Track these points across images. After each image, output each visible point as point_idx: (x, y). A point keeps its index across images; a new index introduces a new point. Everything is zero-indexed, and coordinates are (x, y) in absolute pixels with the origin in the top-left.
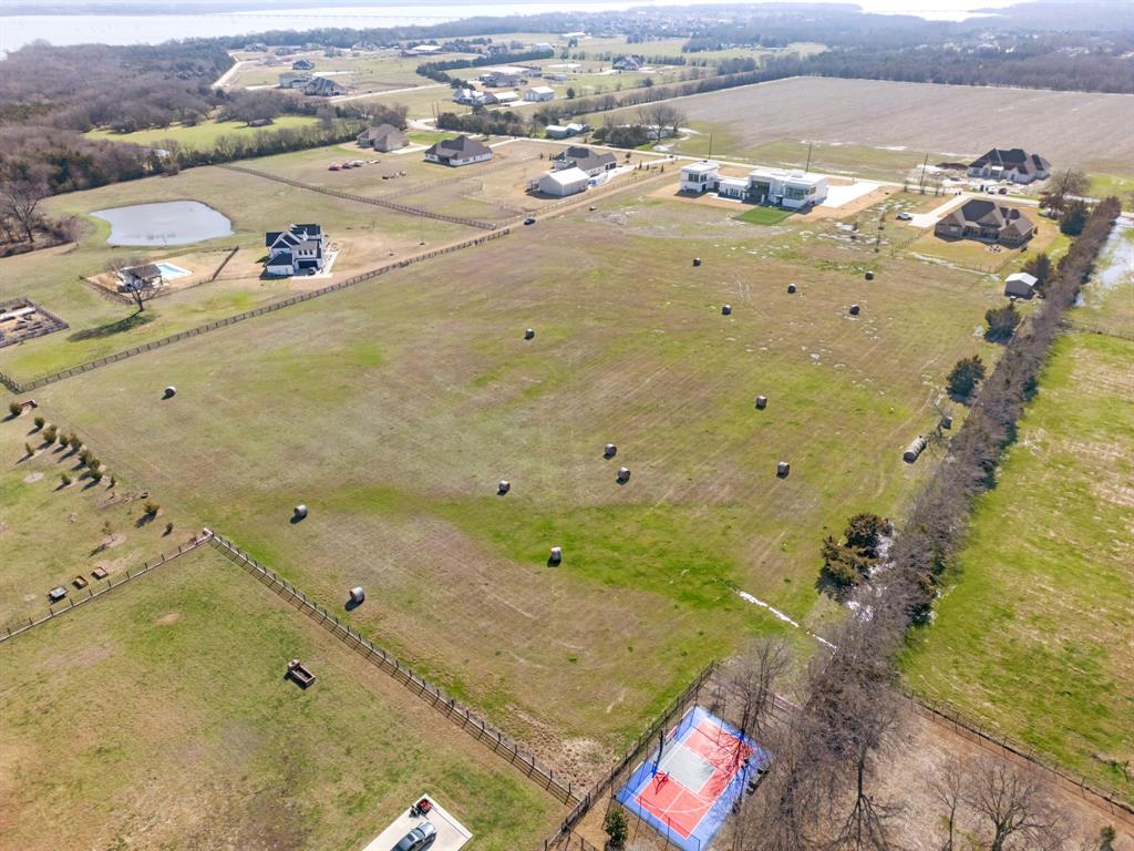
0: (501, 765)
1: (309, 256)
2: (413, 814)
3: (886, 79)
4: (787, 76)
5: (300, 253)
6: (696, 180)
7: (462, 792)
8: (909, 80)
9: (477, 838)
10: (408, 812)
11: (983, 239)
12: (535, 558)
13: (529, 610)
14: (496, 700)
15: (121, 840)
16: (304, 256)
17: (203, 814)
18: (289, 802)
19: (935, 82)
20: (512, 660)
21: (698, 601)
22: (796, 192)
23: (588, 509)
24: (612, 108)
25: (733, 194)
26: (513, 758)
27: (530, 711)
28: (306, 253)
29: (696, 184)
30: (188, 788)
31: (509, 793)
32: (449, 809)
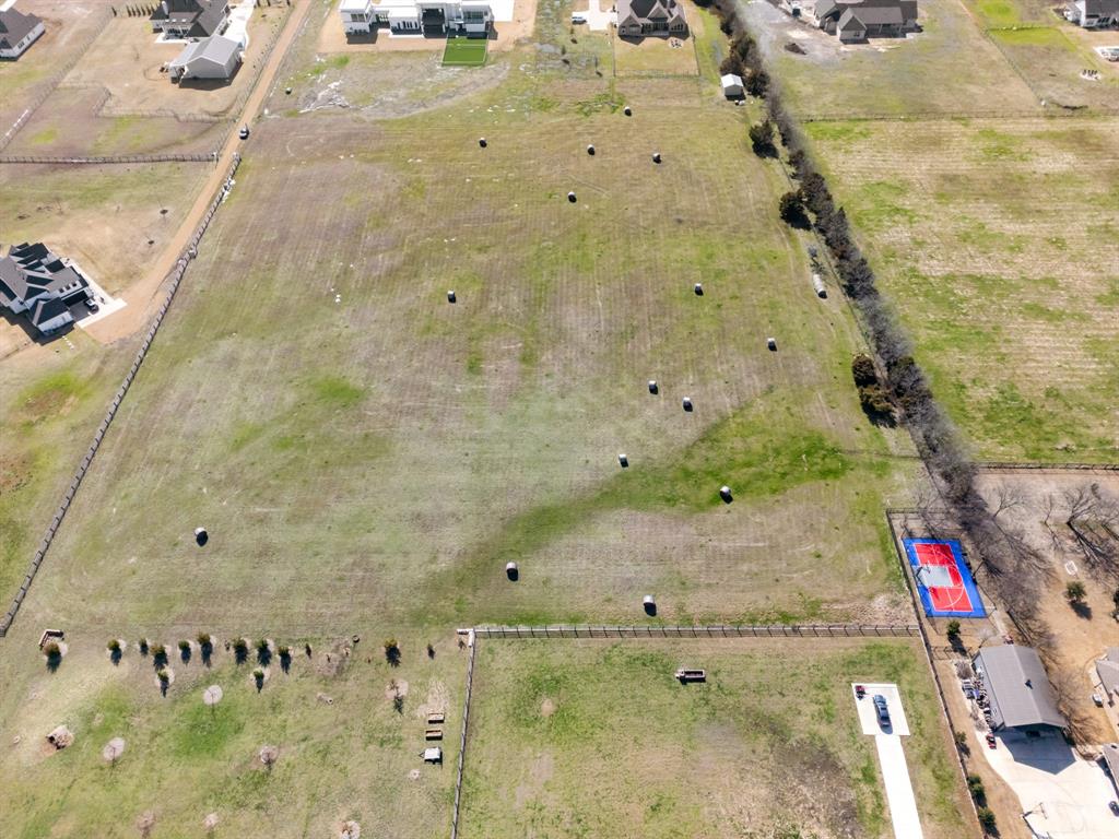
0: (861, 641)
1: (73, 289)
2: (860, 698)
5: (62, 291)
7: (864, 668)
9: (899, 683)
10: (857, 699)
11: (656, 33)
12: (713, 502)
13: (757, 541)
14: (814, 609)
15: (746, 834)
16: (66, 292)
17: (764, 786)
18: (793, 742)
20: (790, 579)
21: (835, 473)
22: (475, 15)
23: (694, 444)
26: (861, 632)
27: (836, 601)
28: (68, 288)
30: (734, 782)
31: (883, 651)
32: (870, 682)
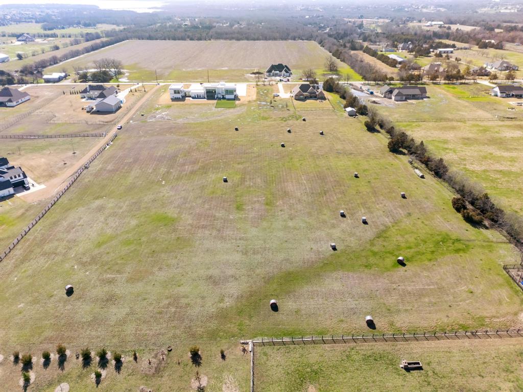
1: (18, 178)
3: (169, 40)
4: (124, 40)
5: (11, 178)
6: (179, 93)
8: (179, 40)
12: (394, 266)
13: (429, 285)
14: (481, 322)
16: (14, 179)
19: (190, 40)
20: (458, 305)
21: (463, 250)
22: (230, 92)
23: (374, 239)
24: (57, 63)
25: (198, 97)
27: (494, 317)
29: (178, 95)
